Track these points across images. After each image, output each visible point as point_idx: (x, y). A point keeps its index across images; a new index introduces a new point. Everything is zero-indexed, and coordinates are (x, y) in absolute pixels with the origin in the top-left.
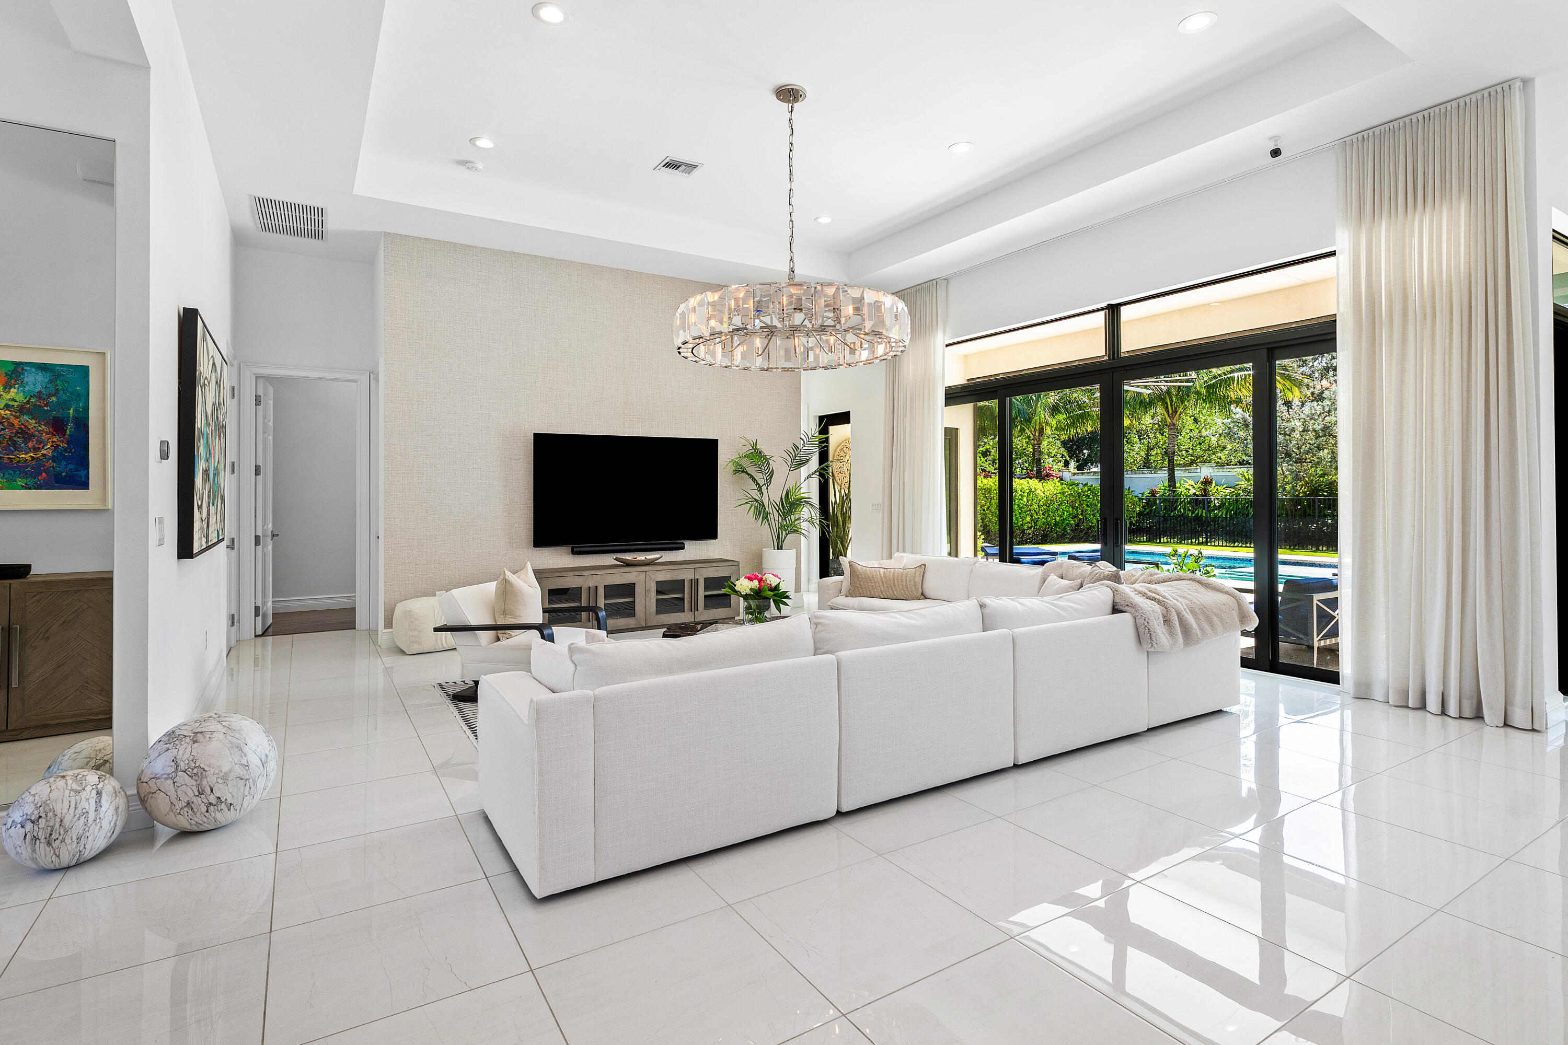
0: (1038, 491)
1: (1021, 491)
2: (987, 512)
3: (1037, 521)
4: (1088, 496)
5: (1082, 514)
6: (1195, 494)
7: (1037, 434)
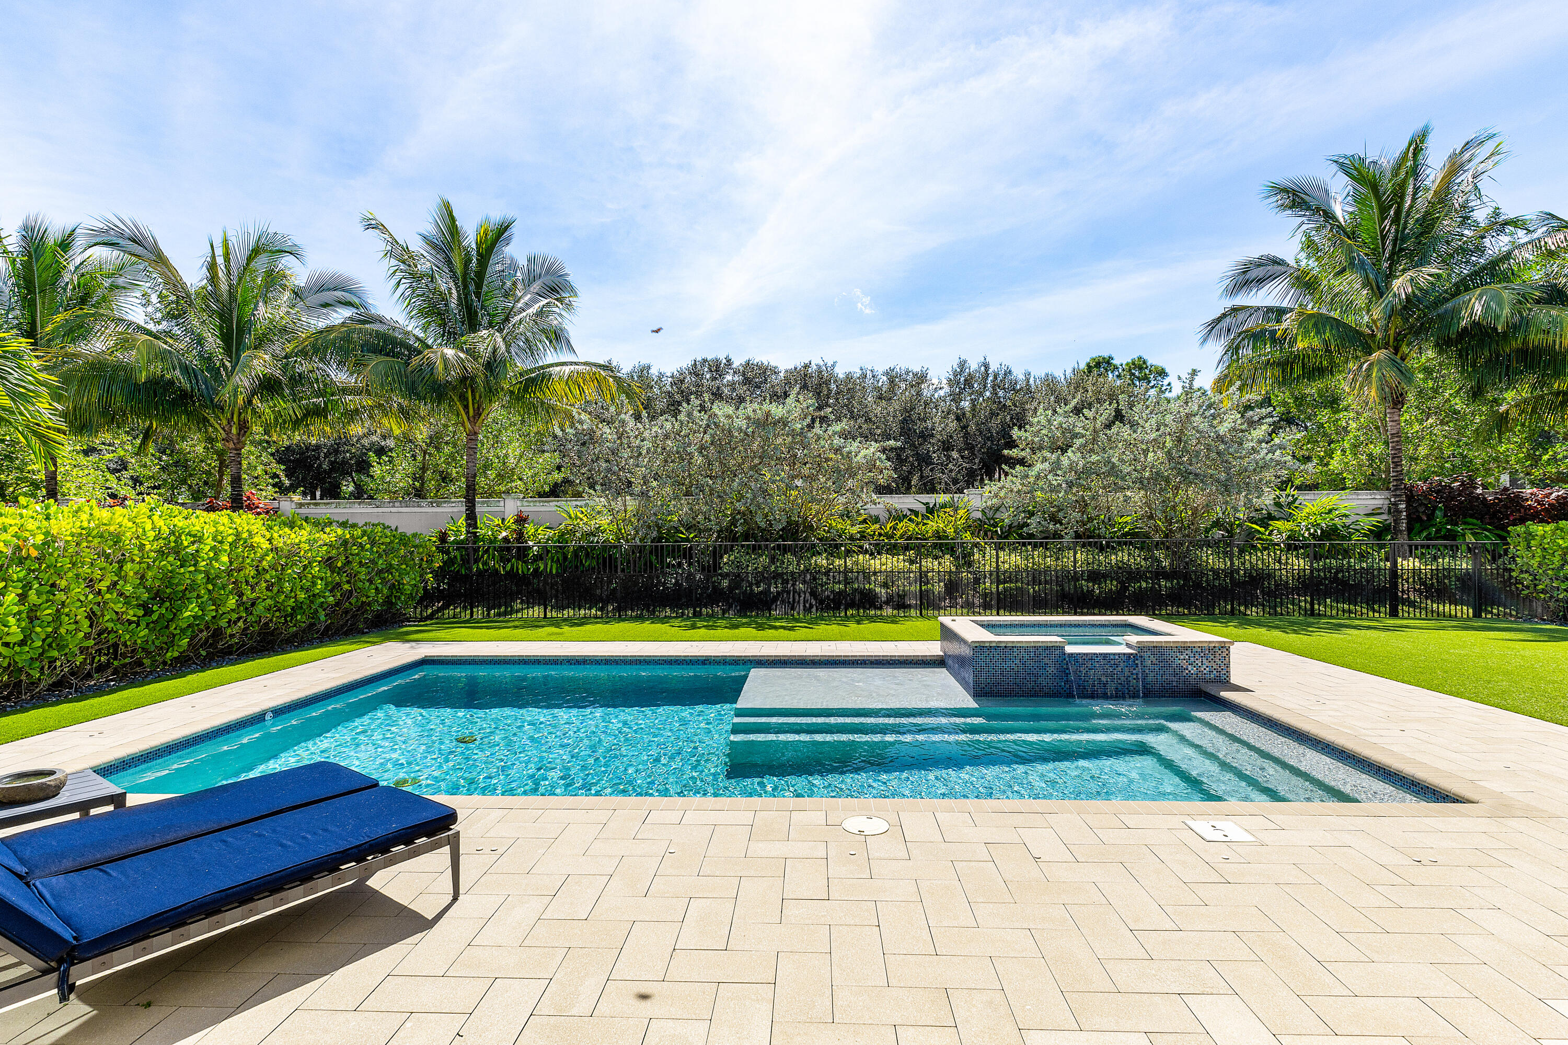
0: (257, 539)
1: (214, 539)
2: (108, 596)
3: (253, 604)
4: (361, 546)
5: (348, 582)
6: (506, 539)
7: (234, 431)
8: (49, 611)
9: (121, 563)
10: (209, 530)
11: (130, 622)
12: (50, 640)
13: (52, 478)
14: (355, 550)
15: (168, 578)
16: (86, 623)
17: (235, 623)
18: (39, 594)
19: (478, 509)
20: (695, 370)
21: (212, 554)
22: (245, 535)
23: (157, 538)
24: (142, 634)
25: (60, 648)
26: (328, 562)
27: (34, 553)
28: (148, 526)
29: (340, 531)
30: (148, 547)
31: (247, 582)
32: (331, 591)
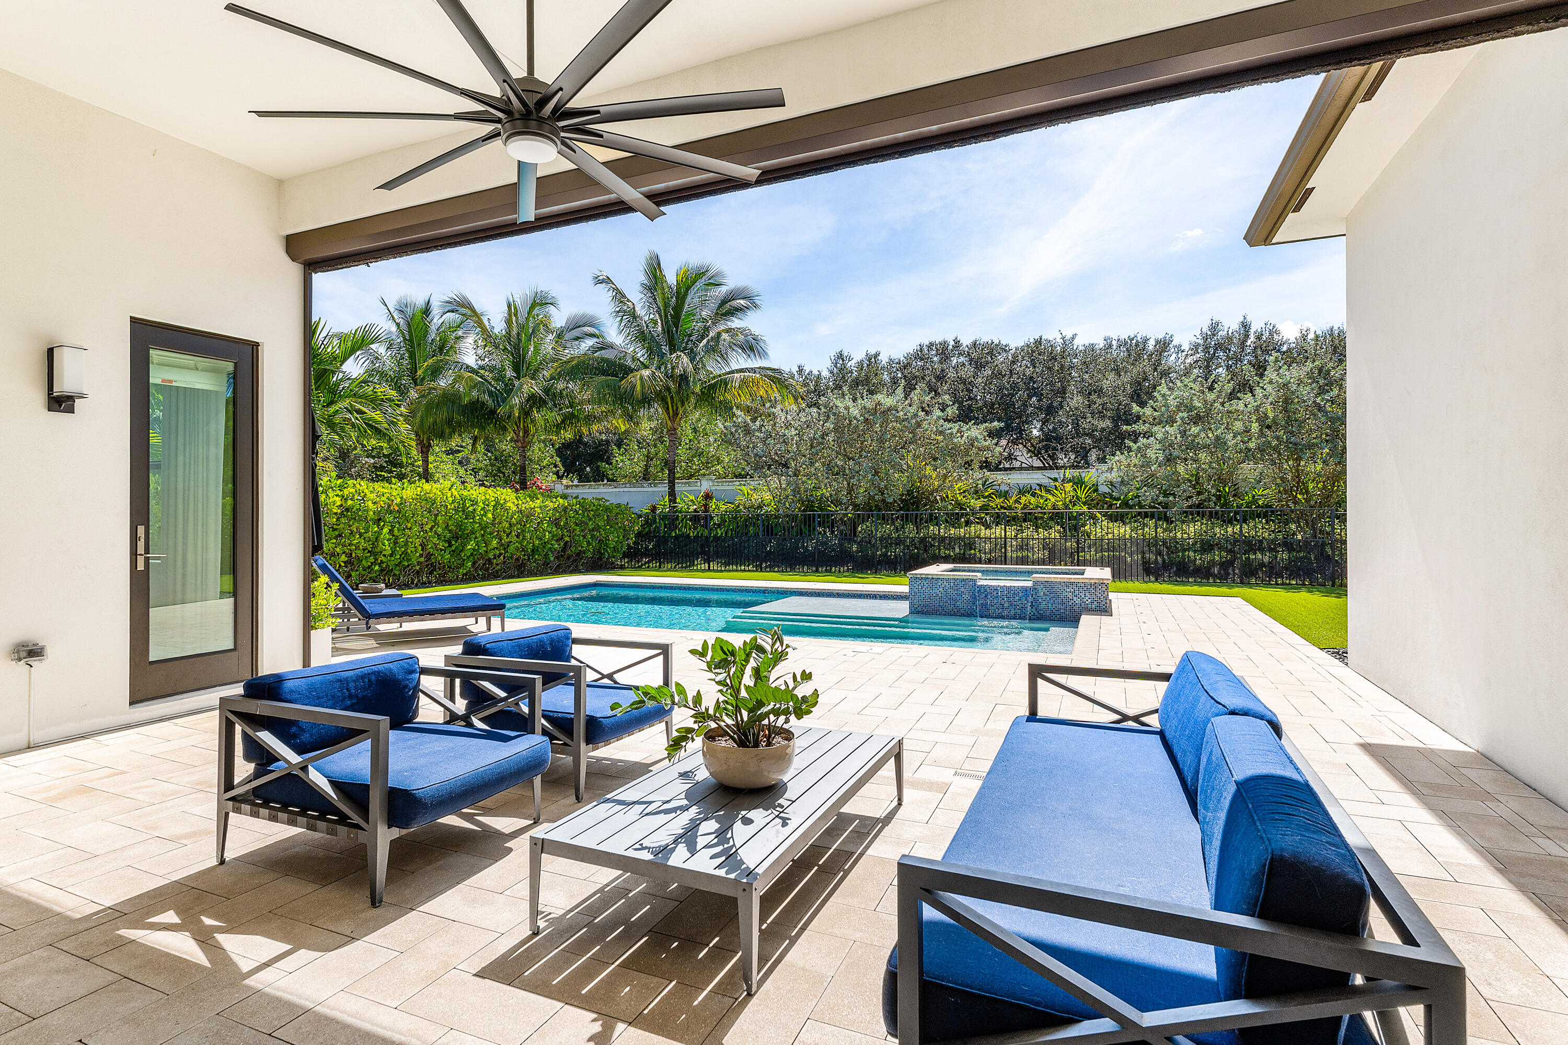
0: (509, 504)
1: (484, 503)
2: (430, 534)
3: (508, 546)
4: (576, 511)
6: (695, 511)
7: (521, 434)
8: (402, 540)
9: (436, 515)
10: (481, 498)
11: (441, 550)
12: (403, 556)
13: (426, 470)
14: (572, 514)
15: (459, 526)
16: (420, 548)
17: (499, 557)
18: (398, 530)
19: (678, 488)
20: (920, 355)
21: (482, 512)
22: (502, 502)
23: (453, 502)
24: (447, 557)
25: (408, 560)
26: (555, 522)
27: (397, 508)
28: (449, 495)
29: (561, 501)
30: (449, 507)
31: (504, 532)
32: (557, 541)
